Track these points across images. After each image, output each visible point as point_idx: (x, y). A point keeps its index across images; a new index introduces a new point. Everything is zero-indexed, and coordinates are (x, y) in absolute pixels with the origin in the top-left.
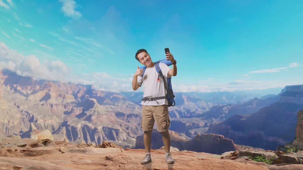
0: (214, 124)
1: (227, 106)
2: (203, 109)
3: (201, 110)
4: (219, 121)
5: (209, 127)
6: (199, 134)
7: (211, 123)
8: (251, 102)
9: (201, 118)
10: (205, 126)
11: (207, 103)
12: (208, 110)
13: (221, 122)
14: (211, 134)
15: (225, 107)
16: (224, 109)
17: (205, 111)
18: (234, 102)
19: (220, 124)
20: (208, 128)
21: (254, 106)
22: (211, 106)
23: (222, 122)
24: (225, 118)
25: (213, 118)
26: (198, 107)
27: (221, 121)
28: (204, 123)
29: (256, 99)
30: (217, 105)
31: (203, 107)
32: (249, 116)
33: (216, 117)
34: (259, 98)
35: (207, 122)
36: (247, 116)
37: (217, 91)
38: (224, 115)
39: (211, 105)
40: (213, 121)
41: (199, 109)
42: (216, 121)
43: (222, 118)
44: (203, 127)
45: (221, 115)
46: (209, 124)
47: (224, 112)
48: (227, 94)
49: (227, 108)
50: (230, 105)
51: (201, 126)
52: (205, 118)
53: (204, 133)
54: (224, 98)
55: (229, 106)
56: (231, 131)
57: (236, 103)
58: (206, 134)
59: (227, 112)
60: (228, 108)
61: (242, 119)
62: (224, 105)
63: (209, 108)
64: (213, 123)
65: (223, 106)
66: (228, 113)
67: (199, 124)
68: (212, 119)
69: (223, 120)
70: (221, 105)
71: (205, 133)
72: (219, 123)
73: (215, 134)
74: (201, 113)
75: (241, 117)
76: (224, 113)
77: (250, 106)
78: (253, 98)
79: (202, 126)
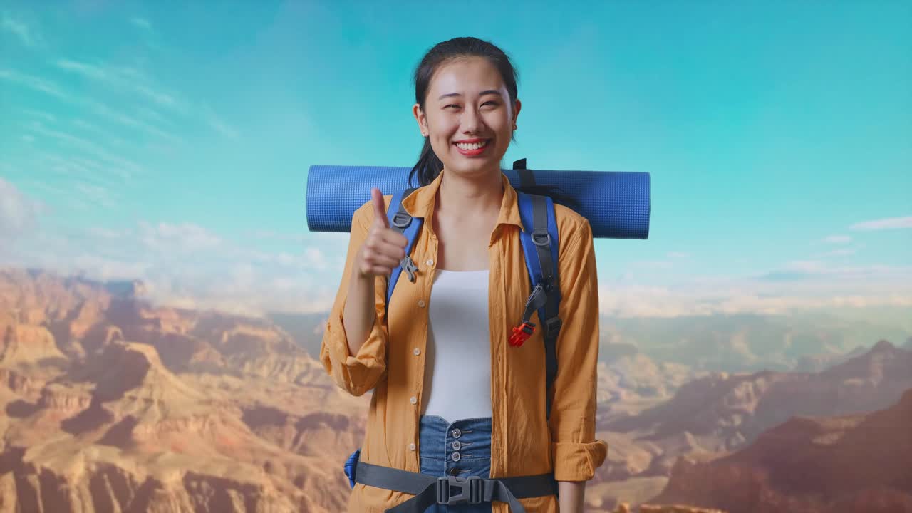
0: (694, 462)
1: (752, 378)
2: (646, 391)
3: (636, 397)
4: (717, 449)
5: (669, 474)
6: (627, 506)
7: (681, 459)
8: (859, 364)
9: (632, 435)
10: (654, 469)
11: (661, 368)
12: (665, 396)
13: (723, 452)
14: (679, 507)
15: (745, 383)
16: (739, 392)
17: (652, 401)
18: (783, 361)
19: (717, 462)
20: (663, 481)
21: (875, 382)
22: (679, 380)
23: (731, 453)
24: (744, 434)
25: (689, 436)
26: (622, 384)
27: (723, 447)
28: (647, 457)
29: (882, 347)
30: (706, 374)
31: (643, 385)
32: (852, 423)
33: (699, 431)
34: (898, 342)
35: (659, 451)
36: (844, 423)
37: (708, 313)
38: (738, 420)
39: (680, 374)
40: (689, 448)
41: (624, 393)
42: (701, 449)
43: (730, 432)
44: (647, 474)
45: (723, 423)
46: (669, 463)
47: (737, 406)
48: (752, 323)
49: (751, 388)
50: (765, 374)
51: (632, 470)
52: (652, 432)
53: (647, 503)
54: (739, 344)
55: (761, 382)
56: (770, 494)
57: (792, 365)
58: (658, 507)
59: (750, 407)
60: (757, 390)
61: (818, 440)
62: (737, 374)
63: (670, 388)
64: (687, 456)
65: (735, 381)
66: (756, 410)
67: (624, 463)
68: (684, 439)
69: (734, 443)
70: (725, 376)
71: (652, 502)
72: (719, 455)
73: (696, 505)
74: (633, 412)
75: (815, 429)
76: (741, 412)
77: (858, 381)
78: (869, 344)
79: (640, 470)
